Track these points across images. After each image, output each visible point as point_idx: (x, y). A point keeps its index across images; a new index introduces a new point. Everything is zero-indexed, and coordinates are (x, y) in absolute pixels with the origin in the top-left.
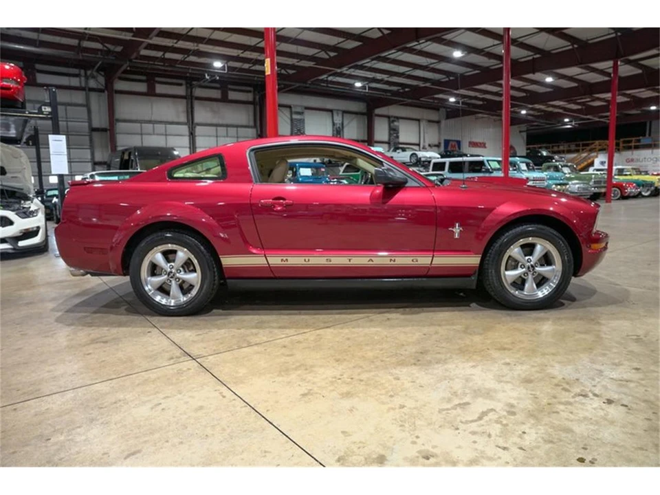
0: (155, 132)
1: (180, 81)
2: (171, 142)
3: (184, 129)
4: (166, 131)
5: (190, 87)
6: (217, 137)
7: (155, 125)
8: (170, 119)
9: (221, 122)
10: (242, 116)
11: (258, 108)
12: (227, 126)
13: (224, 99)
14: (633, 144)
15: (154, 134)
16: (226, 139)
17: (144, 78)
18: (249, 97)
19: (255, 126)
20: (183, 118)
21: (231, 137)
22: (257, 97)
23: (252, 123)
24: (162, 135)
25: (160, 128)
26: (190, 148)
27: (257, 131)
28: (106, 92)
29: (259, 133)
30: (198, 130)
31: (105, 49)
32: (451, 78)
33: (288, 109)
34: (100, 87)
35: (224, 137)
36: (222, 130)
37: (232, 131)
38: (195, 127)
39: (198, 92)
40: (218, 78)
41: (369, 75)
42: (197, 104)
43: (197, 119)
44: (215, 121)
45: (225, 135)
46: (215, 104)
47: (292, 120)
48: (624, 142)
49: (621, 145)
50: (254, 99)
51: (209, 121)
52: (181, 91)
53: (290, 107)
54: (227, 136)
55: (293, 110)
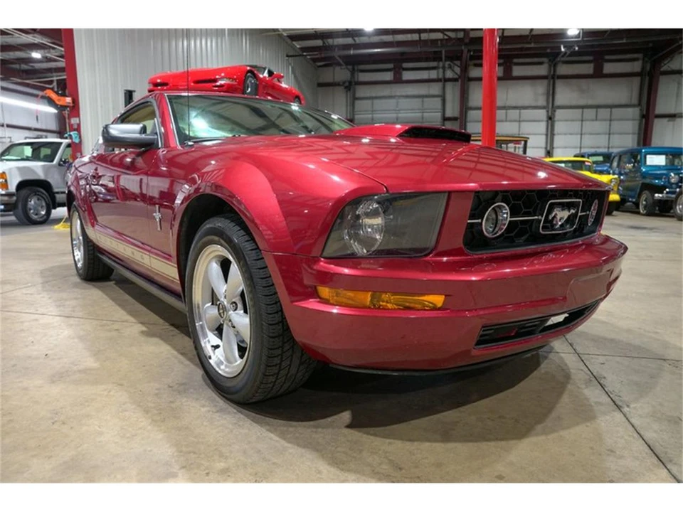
0: (508, 119)
2: (526, 128)
3: (542, 114)
4: (520, 117)
5: (553, 64)
6: (582, 121)
7: (508, 111)
8: (527, 103)
9: (590, 102)
10: (622, 92)
11: (647, 79)
12: (598, 107)
13: (598, 74)
15: (506, 121)
16: (595, 122)
19: (639, 104)
20: (542, 101)
21: (601, 120)
22: (648, 66)
23: (635, 101)
24: (515, 121)
25: (513, 114)
26: (547, 135)
28: (460, 81)
29: (645, 113)
30: (559, 114)
31: (446, 37)
34: (456, 76)
35: (593, 120)
36: (590, 113)
37: (604, 113)
38: (555, 111)
39: (563, 69)
40: (577, 48)
42: (559, 84)
43: (559, 101)
44: (582, 102)
45: (594, 118)
46: (583, 83)
50: (643, 68)
51: (574, 103)
52: (542, 70)
54: (596, 120)
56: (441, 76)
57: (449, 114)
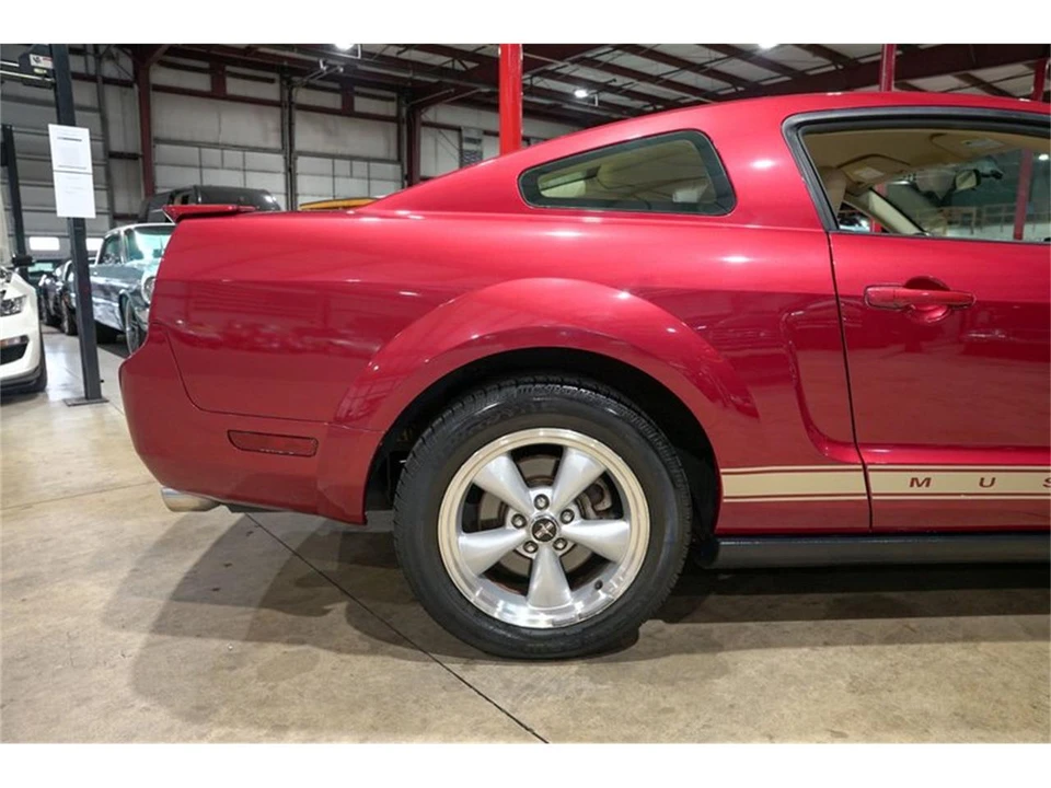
0: (226, 165)
1: (271, 75)
2: (255, 182)
3: (278, 161)
4: (244, 163)
5: (288, 85)
6: (334, 176)
7: (226, 152)
8: (252, 143)
9: (341, 150)
10: (377, 141)
11: (405, 128)
12: (352, 158)
13: (347, 111)
14: (1003, 214)
15: (223, 168)
16: (350, 180)
17: (205, 65)
18: (389, 109)
19: (399, 160)
20: (274, 141)
21: (358, 178)
22: (404, 111)
23: (393, 155)
24: (237, 169)
25: (234, 157)
26: (287, 194)
27: (402, 168)
28: (136, 87)
29: (406, 172)
30: (302, 163)
32: (740, 89)
33: (456, 133)
34: (125, 77)
35: (347, 177)
36: (342, 165)
37: (360, 167)
38: (296, 159)
39: (302, 96)
40: (342, 70)
41: (603, 77)
42: (299, 116)
43: (300, 145)
44: (330, 149)
45: (349, 174)
46: (330, 119)
47: (461, 151)
48: (989, 211)
49: (985, 215)
50: (399, 112)
51: (320, 150)
52: (271, 92)
53: (459, 130)
54: (351, 176)
55: (465, 134)
56: (92, 71)
57: (117, 145)
